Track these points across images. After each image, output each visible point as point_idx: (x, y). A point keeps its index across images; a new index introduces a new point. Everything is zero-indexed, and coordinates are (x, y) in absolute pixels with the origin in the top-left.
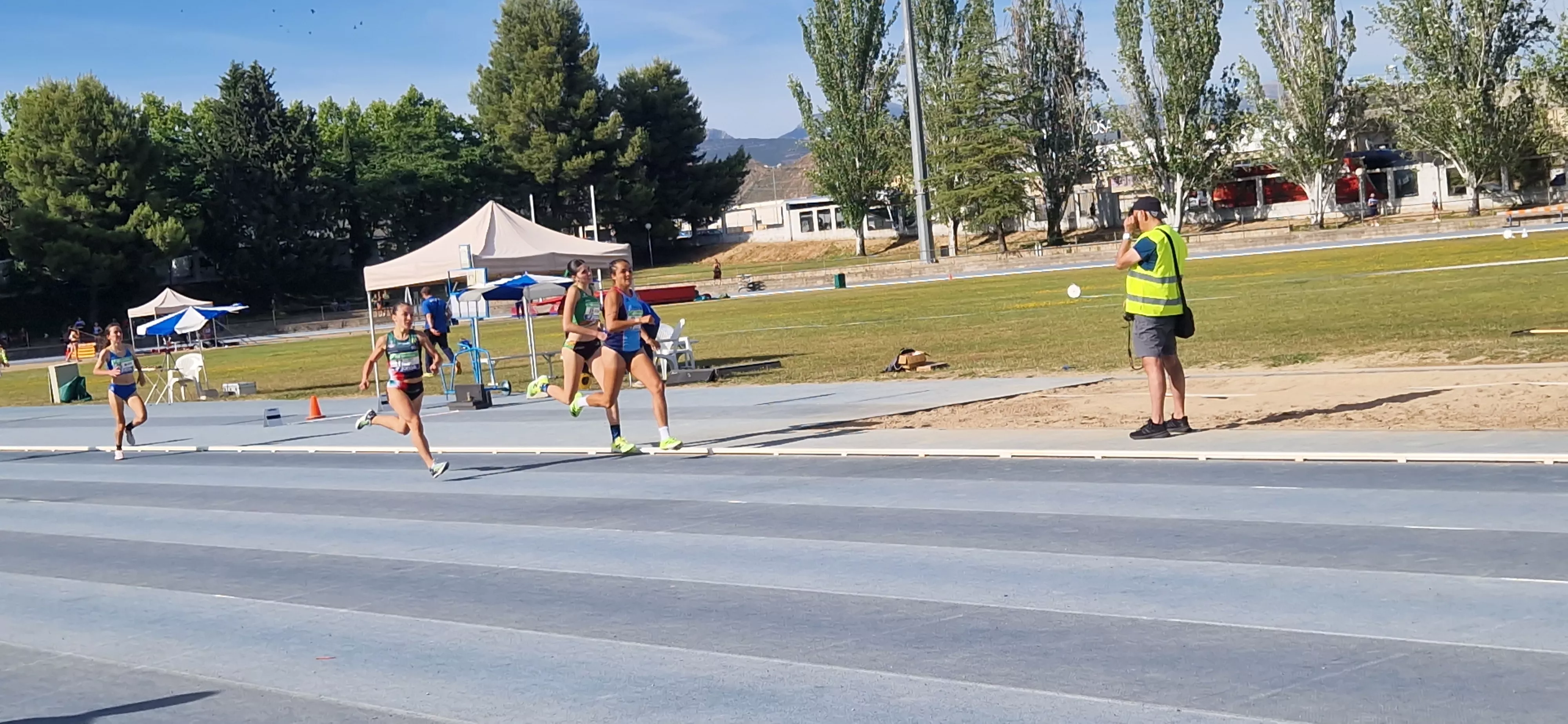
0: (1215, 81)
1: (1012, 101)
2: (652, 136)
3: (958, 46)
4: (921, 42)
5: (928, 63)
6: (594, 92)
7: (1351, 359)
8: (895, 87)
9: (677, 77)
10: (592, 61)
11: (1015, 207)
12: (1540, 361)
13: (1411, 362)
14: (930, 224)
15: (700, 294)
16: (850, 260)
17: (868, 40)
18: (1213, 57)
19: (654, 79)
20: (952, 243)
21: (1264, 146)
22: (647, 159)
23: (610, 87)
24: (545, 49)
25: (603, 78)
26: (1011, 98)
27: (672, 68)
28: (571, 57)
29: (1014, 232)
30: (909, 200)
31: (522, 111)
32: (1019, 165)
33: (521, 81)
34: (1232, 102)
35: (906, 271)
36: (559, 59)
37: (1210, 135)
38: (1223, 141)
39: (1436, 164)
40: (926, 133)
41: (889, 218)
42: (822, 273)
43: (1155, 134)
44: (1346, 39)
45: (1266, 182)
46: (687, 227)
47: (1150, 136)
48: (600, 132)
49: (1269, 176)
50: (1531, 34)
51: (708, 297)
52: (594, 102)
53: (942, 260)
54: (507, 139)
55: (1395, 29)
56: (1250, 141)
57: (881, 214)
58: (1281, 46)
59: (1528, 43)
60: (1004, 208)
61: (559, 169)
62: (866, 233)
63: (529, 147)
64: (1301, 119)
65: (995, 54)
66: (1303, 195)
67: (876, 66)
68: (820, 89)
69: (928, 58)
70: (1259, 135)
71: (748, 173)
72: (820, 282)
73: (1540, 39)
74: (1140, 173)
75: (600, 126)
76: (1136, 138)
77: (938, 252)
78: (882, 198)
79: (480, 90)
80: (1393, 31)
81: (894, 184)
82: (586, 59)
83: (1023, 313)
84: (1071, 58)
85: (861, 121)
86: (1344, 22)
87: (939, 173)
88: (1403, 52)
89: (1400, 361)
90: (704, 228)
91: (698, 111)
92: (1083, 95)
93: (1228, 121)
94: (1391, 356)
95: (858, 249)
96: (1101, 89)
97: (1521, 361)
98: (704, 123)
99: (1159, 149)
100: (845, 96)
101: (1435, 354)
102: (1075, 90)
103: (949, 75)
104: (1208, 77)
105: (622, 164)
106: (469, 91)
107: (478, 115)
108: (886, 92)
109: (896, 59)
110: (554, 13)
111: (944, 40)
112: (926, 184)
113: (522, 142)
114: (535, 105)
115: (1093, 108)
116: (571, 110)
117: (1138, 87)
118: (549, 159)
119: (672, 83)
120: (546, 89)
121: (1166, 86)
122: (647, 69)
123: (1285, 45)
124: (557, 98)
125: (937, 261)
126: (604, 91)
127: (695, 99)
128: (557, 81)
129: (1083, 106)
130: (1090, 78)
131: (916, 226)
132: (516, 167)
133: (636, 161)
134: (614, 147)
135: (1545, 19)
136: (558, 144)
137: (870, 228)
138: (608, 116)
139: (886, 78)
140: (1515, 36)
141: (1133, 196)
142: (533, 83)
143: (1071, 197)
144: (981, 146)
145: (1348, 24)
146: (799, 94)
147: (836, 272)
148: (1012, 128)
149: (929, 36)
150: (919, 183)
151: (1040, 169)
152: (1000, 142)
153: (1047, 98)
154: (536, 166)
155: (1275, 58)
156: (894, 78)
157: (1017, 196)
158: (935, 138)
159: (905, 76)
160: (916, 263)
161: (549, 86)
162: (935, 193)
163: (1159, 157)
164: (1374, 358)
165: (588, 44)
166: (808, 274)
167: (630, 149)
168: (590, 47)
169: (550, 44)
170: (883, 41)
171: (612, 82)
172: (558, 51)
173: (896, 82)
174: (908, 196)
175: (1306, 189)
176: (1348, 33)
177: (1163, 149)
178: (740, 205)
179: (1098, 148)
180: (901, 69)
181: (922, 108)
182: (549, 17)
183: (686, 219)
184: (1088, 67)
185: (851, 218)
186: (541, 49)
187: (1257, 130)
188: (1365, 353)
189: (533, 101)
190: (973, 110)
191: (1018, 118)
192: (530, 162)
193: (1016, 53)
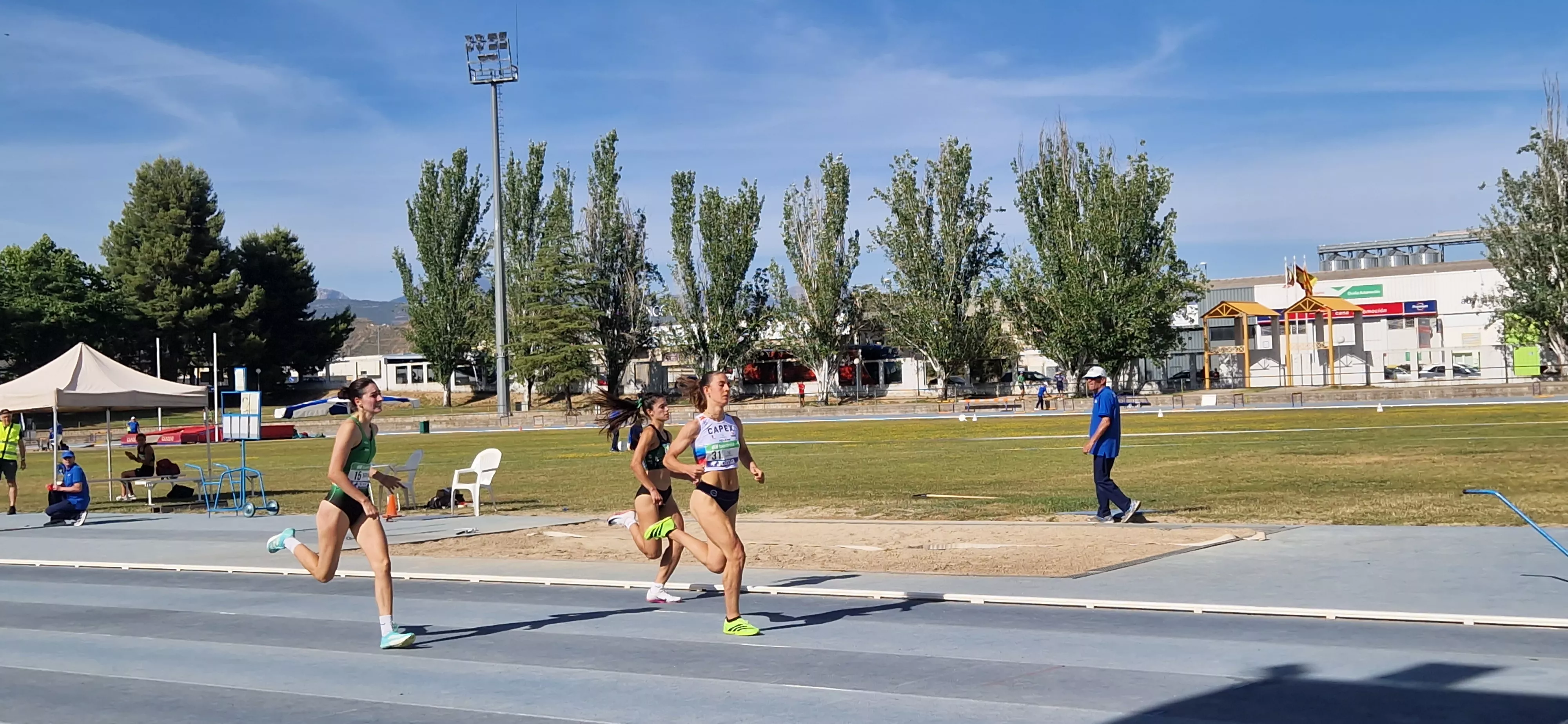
0: (749, 278)
1: (583, 286)
2: (267, 294)
3: (541, 236)
4: (509, 231)
5: (515, 249)
6: (218, 252)
7: (786, 512)
8: (485, 266)
9: (294, 244)
10: (217, 226)
11: (581, 373)
12: (921, 519)
13: (828, 515)
14: (508, 383)
15: (298, 432)
16: (437, 409)
17: (464, 225)
18: (748, 261)
19: (273, 244)
20: (527, 400)
21: (784, 335)
22: (261, 312)
23: (233, 248)
24: (175, 212)
25: (226, 240)
26: (582, 282)
27: (290, 236)
28: (199, 221)
29: (580, 394)
30: (492, 363)
31: (149, 264)
32: (585, 337)
33: (150, 238)
34: (761, 298)
35: (484, 421)
36: (189, 221)
37: (743, 324)
38: (753, 330)
39: (916, 359)
40: (509, 307)
41: (473, 376)
42: (411, 419)
43: (699, 320)
44: (852, 255)
45: (785, 365)
46: (295, 374)
47: (695, 321)
48: (218, 288)
49: (788, 360)
50: (991, 261)
51: (305, 435)
52: (217, 261)
53: (516, 414)
54: (131, 288)
55: (889, 250)
56: (774, 331)
57: (468, 371)
58: (801, 256)
59: (988, 269)
60: (572, 373)
61: (180, 316)
62: (453, 387)
63: (154, 297)
64: (814, 315)
65: (571, 245)
66: (814, 379)
67: (471, 246)
68: (420, 264)
69: (515, 244)
70: (781, 327)
71: (352, 330)
72: (408, 428)
73: (996, 266)
74: (685, 352)
75: (221, 283)
76: (684, 322)
77: (513, 407)
78: (468, 358)
79: (112, 244)
80: (887, 251)
81: (480, 348)
82: (213, 224)
83: (561, 462)
84: (634, 253)
85: (455, 292)
86: (850, 240)
87: (518, 340)
88: (894, 268)
89: (820, 515)
90: (310, 376)
91: (311, 274)
92: (643, 285)
93: (758, 312)
94: (815, 511)
95: (445, 400)
96: (658, 281)
97: (908, 517)
98: (316, 285)
99: (700, 331)
100: (442, 271)
101: (847, 510)
102: (636, 279)
103: (532, 259)
104: (743, 277)
105: (238, 316)
106: (101, 245)
107: (107, 265)
108: (477, 269)
109: (486, 242)
110: (186, 181)
111: (529, 231)
112: (506, 350)
113: (146, 293)
114: (162, 258)
115: (650, 296)
116: (197, 266)
117: (687, 280)
118: (172, 307)
119: (289, 249)
120: (174, 246)
121: (709, 282)
122: (268, 235)
123: (804, 256)
124: (184, 255)
125: (512, 415)
126: (227, 251)
127: (309, 264)
128: (185, 240)
129: (641, 294)
130: (649, 271)
131: (496, 385)
132: (138, 313)
133: (251, 314)
134: (233, 299)
135: (1001, 251)
136: (182, 295)
137: (457, 384)
138: (229, 273)
139: (477, 259)
140: (978, 262)
141: (679, 370)
142: (162, 240)
143: (627, 368)
144: (555, 321)
145: (854, 243)
146: (402, 264)
147: (424, 419)
148: (582, 308)
149: (516, 227)
150: (500, 348)
151: (604, 343)
152: (572, 319)
153: (612, 284)
154: (160, 313)
155: (795, 266)
156: (484, 259)
157: (584, 364)
158: (517, 312)
159: (493, 258)
160: (494, 416)
161: (177, 244)
162: (515, 358)
163: (701, 339)
164: (802, 511)
165: (215, 211)
166: (399, 420)
167: (247, 303)
168: (216, 213)
169: (181, 208)
170: (477, 226)
171: (235, 244)
172: (187, 215)
173: (486, 262)
174: (491, 358)
175: (816, 373)
176: (853, 249)
177: (704, 333)
178: (343, 357)
179: (653, 328)
180: (491, 251)
181: (507, 285)
182: (182, 184)
183: (294, 367)
184: (649, 261)
185: (440, 374)
186: (172, 211)
187: (779, 323)
188: (797, 506)
189: (159, 256)
190: (550, 290)
191: (587, 300)
192: (154, 310)
193: (587, 245)
